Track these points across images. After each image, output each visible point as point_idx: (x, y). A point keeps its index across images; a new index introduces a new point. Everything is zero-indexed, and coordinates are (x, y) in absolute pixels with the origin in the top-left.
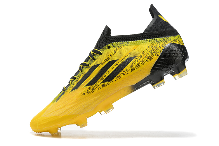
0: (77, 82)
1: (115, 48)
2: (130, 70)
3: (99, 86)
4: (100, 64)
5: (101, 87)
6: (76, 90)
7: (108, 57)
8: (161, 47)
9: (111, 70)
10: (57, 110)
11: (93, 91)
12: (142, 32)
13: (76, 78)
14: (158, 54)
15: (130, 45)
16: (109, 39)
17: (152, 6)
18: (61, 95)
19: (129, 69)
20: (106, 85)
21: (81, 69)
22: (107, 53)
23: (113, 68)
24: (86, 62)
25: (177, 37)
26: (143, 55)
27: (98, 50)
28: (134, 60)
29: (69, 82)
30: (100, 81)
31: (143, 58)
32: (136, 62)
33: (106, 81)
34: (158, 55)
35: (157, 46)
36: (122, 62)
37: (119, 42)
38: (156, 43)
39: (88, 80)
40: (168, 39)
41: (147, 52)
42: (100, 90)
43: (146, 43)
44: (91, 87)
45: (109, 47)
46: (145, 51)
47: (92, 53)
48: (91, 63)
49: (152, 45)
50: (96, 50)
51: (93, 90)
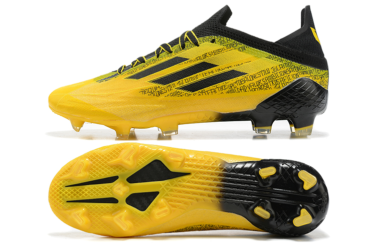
0: (144, 69)
1: (222, 47)
2: (227, 90)
3: (171, 92)
4: (188, 59)
5: (173, 95)
6: (135, 80)
7: (205, 55)
8: (291, 77)
9: (200, 76)
10: (95, 96)
11: (159, 95)
12: (274, 41)
13: (144, 62)
14: (281, 85)
15: (246, 53)
16: (219, 28)
17: (308, 8)
18: (113, 76)
19: (226, 88)
20: (182, 96)
21: (158, 53)
22: (206, 47)
23: (204, 74)
24: (170, 46)
25: (322, 72)
26: (257, 76)
27: (196, 37)
28: (240, 78)
29: (133, 63)
30: (176, 84)
31: (255, 80)
32: (243, 82)
33: (185, 88)
34: (279, 87)
35: (285, 72)
36: (221, 72)
37: (232, 39)
38: (286, 68)
39: (160, 75)
40: (308, 70)
41: (266, 76)
42: (170, 98)
43: (271, 60)
44: (159, 87)
45: (213, 41)
46: (263, 72)
47: (186, 35)
48: (176, 52)
49: (279, 68)
50: (194, 35)
51: (160, 93)
